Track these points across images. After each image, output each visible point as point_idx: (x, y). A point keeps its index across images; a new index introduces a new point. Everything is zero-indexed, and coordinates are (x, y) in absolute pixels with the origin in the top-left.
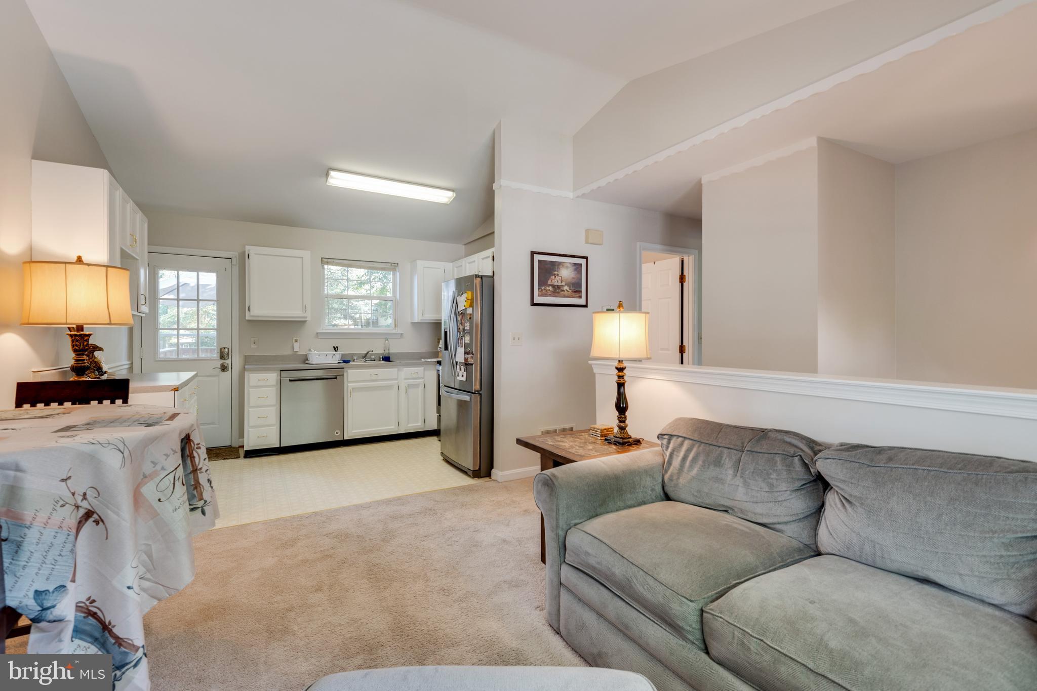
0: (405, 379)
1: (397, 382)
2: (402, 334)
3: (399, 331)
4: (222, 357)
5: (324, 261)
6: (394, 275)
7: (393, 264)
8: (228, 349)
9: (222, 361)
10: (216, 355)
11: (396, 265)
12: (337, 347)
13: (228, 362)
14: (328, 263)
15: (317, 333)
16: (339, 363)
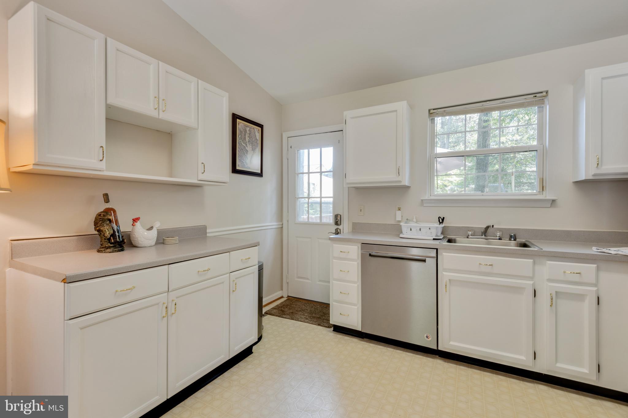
0: (549, 280)
1: (531, 282)
2: (553, 201)
3: (548, 195)
4: (337, 223)
5: (432, 113)
6: (541, 111)
7: (537, 95)
8: (341, 216)
9: (336, 227)
10: (331, 221)
11: (544, 94)
12: (444, 218)
13: (340, 227)
14: (438, 115)
15: (422, 200)
16: (434, 239)
